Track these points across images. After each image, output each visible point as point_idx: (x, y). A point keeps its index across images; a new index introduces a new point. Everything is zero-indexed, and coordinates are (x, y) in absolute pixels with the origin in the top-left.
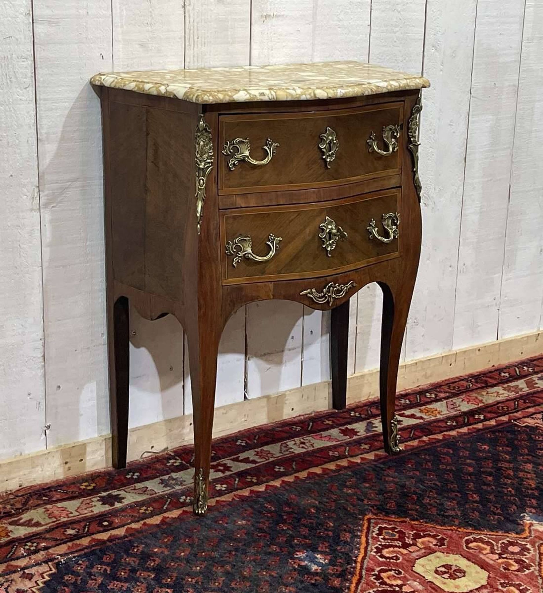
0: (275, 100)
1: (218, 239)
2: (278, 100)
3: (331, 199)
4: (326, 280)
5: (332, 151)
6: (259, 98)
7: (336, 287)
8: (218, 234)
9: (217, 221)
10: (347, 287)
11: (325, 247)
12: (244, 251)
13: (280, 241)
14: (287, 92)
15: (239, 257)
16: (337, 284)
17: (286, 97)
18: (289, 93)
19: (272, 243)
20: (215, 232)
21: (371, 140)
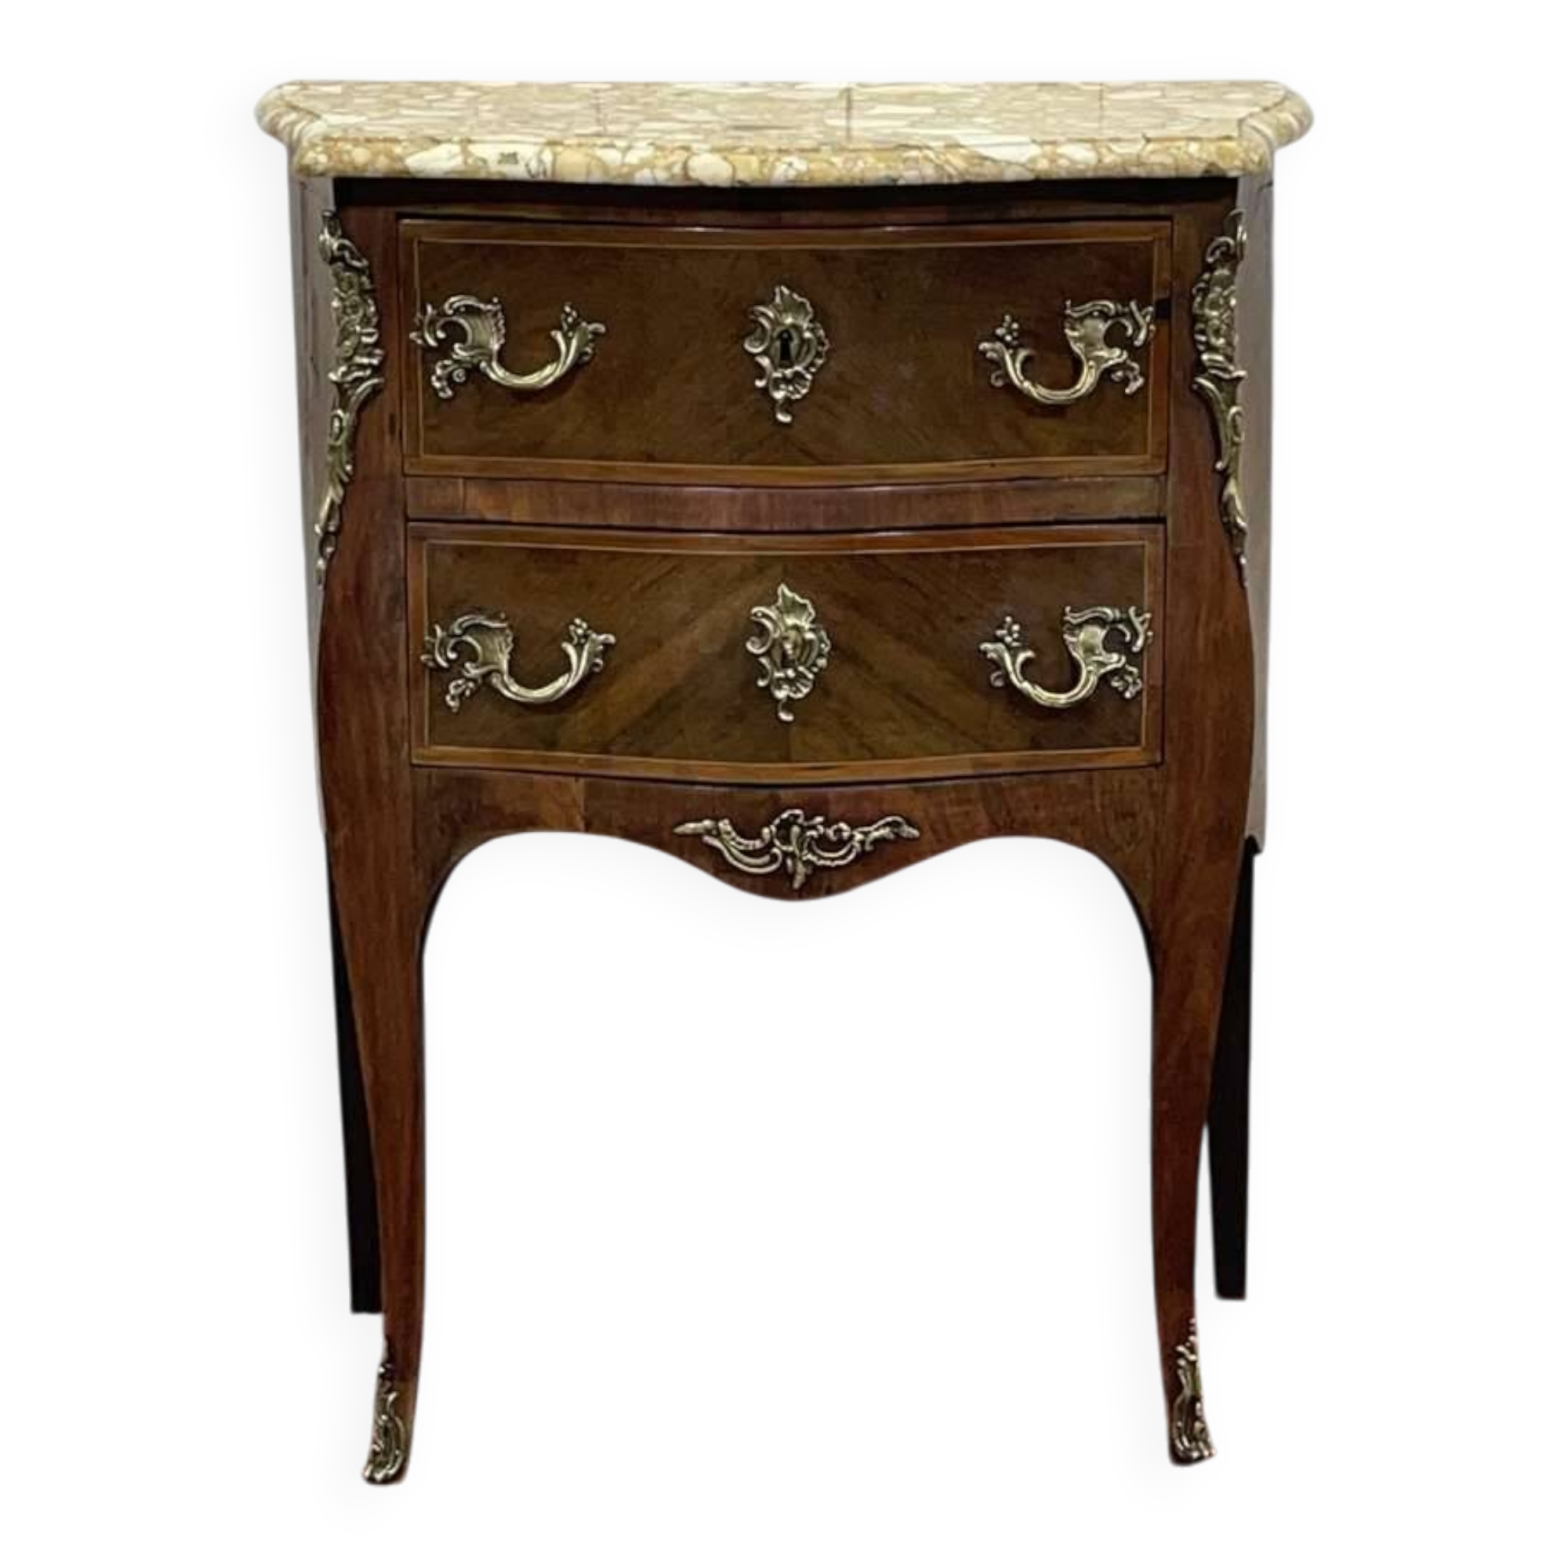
0: (549, 177)
1: (399, 613)
2: (559, 178)
3: (803, 526)
4: (775, 799)
5: (798, 368)
6: (496, 169)
7: (814, 827)
8: (399, 599)
9: (397, 554)
10: (866, 834)
11: (767, 688)
12: (485, 664)
13: (607, 645)
14: (594, 157)
15: (468, 680)
16: (819, 819)
17: (584, 170)
18: (599, 159)
19: (579, 647)
20: (387, 591)
21: (998, 345)
